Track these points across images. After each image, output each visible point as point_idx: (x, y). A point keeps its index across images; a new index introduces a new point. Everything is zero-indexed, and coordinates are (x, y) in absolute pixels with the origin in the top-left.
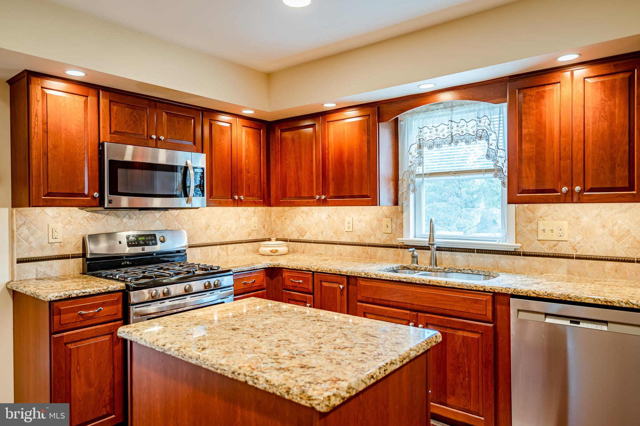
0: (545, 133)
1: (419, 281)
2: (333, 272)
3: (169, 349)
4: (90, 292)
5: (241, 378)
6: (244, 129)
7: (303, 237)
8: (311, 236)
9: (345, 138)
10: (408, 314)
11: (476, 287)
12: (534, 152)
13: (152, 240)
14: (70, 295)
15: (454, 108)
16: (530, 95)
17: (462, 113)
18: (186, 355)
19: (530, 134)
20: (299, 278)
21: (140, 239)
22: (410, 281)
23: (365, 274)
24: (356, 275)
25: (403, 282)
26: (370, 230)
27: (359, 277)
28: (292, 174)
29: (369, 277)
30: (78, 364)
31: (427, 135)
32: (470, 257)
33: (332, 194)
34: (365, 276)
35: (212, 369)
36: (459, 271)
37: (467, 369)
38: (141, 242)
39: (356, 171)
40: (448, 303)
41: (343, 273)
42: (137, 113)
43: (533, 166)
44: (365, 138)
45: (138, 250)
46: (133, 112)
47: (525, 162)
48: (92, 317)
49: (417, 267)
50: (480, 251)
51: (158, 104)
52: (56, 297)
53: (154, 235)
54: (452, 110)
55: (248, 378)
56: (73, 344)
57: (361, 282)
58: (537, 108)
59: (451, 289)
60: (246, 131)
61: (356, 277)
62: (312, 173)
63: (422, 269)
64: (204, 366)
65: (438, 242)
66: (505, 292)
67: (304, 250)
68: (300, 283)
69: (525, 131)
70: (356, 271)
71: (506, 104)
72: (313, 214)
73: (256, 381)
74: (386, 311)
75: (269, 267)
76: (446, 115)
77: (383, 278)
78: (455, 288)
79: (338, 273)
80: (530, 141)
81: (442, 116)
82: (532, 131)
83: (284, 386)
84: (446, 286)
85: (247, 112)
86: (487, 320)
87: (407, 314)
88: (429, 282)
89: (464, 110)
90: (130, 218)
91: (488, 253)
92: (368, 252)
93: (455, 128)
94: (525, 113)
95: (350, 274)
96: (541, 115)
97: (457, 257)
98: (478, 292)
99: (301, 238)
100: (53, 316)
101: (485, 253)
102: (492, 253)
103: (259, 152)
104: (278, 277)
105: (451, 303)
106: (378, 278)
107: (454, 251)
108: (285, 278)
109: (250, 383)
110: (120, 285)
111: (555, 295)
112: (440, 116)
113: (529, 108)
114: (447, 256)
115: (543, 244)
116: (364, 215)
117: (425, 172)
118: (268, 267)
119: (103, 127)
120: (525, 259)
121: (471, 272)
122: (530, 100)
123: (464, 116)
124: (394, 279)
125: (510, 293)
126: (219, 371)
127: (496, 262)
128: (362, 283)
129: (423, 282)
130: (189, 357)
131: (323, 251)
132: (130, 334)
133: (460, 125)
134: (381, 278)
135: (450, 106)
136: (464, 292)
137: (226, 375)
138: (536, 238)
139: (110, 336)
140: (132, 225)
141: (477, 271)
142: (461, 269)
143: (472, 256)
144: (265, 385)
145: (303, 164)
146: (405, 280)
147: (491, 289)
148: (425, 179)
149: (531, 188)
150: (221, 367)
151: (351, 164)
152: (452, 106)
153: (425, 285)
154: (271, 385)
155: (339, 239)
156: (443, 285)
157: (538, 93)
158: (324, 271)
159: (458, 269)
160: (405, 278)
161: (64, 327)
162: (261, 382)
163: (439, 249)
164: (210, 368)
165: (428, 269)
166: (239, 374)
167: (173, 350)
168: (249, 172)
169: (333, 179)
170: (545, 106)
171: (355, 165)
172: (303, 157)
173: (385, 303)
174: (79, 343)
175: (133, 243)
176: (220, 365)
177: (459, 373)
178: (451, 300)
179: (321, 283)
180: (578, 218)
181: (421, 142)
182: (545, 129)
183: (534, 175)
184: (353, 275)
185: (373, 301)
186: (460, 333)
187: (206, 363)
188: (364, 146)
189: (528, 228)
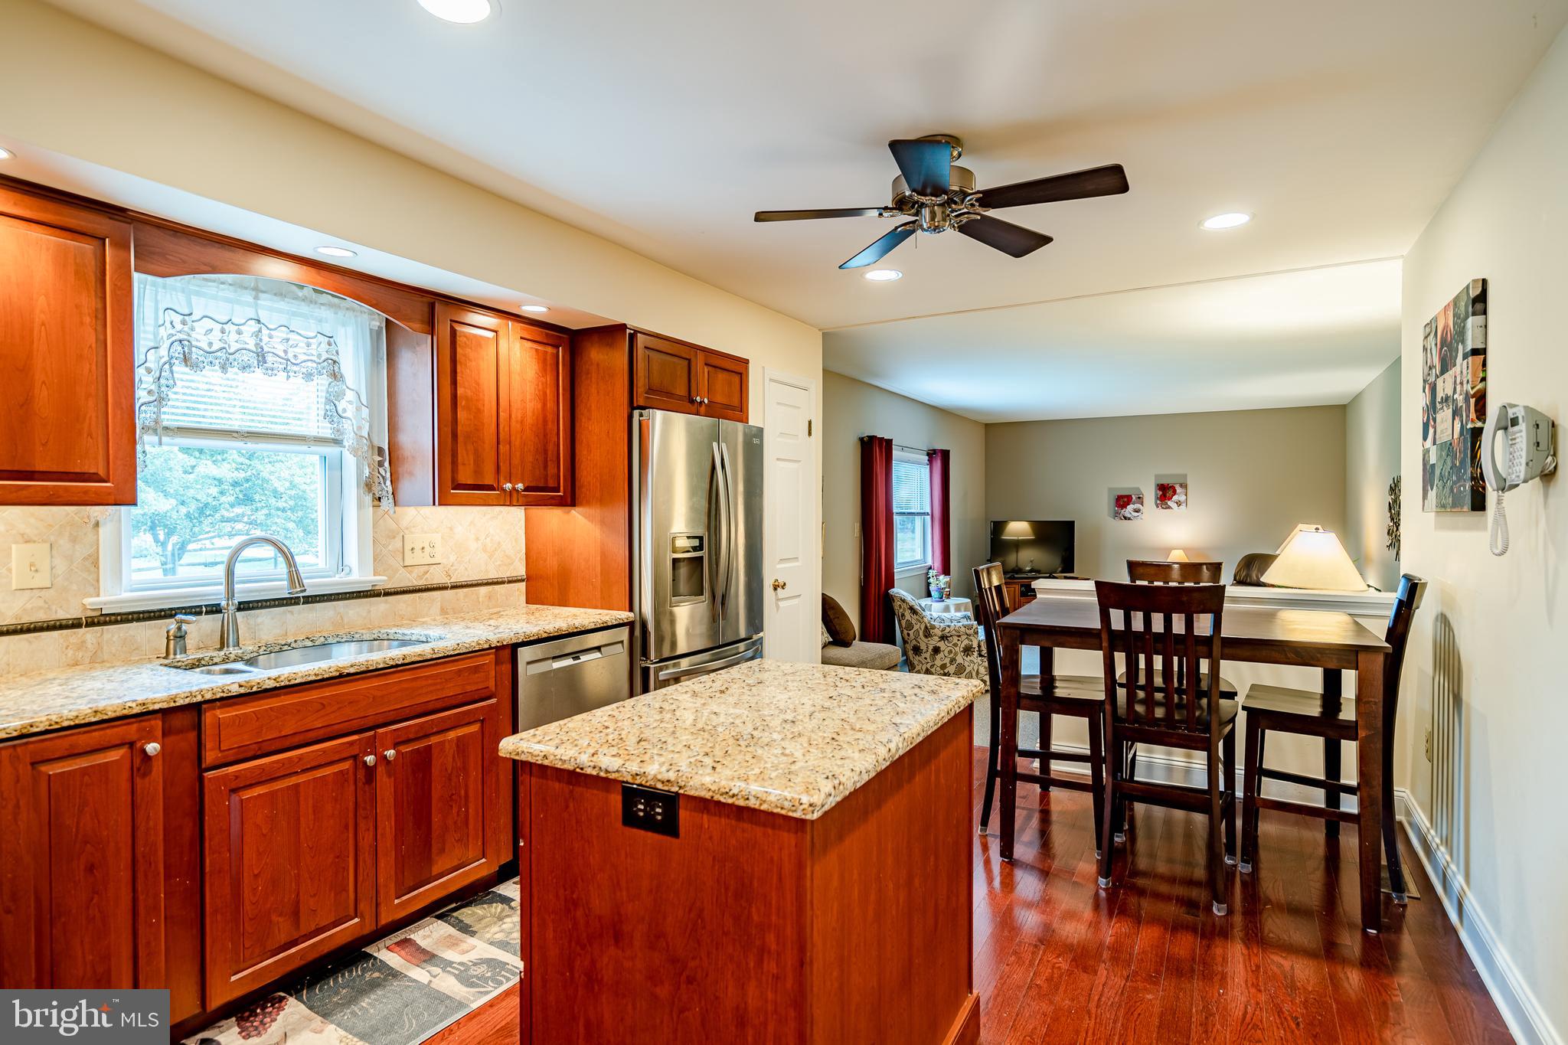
0: (482, 401)
1: (385, 662)
2: (111, 715)
10: (355, 741)
11: (479, 644)
12: (472, 427)
15: (262, 295)
17: (285, 312)
19: (467, 398)
22: (363, 668)
23: (241, 686)
27: (217, 699)
29: (255, 689)
31: (202, 336)
32: (289, 616)
34: (242, 690)
37: (463, 793)
40: (434, 688)
41: (157, 707)
43: (470, 447)
47: (460, 439)
50: (310, 600)
54: (256, 298)
57: (218, 712)
61: (199, 707)
69: (460, 391)
74: (300, 758)
76: (244, 303)
77: (298, 681)
80: (467, 408)
82: (469, 393)
84: (434, 656)
87: (351, 743)
88: (403, 659)
89: (284, 306)
91: (326, 601)
95: (187, 701)
101: (319, 601)
102: (334, 600)
106: (283, 684)
107: (252, 609)
111: (564, 629)
113: (465, 355)
115: (410, 573)
117: (164, 424)
120: (386, 602)
122: (465, 343)
124: (325, 676)
125: (520, 640)
127: (339, 616)
128: (220, 714)
129: (392, 663)
134: (293, 682)
136: (457, 660)
138: (402, 563)
143: (295, 613)
146: (352, 670)
147: (498, 642)
149: (469, 482)
152: (258, 290)
156: (429, 657)
160: (352, 666)
173: (297, 740)
177: (452, 806)
178: (439, 681)
179: (36, 768)
180: (451, 529)
183: (472, 462)
185: (259, 748)
186: (453, 734)
189: (390, 547)
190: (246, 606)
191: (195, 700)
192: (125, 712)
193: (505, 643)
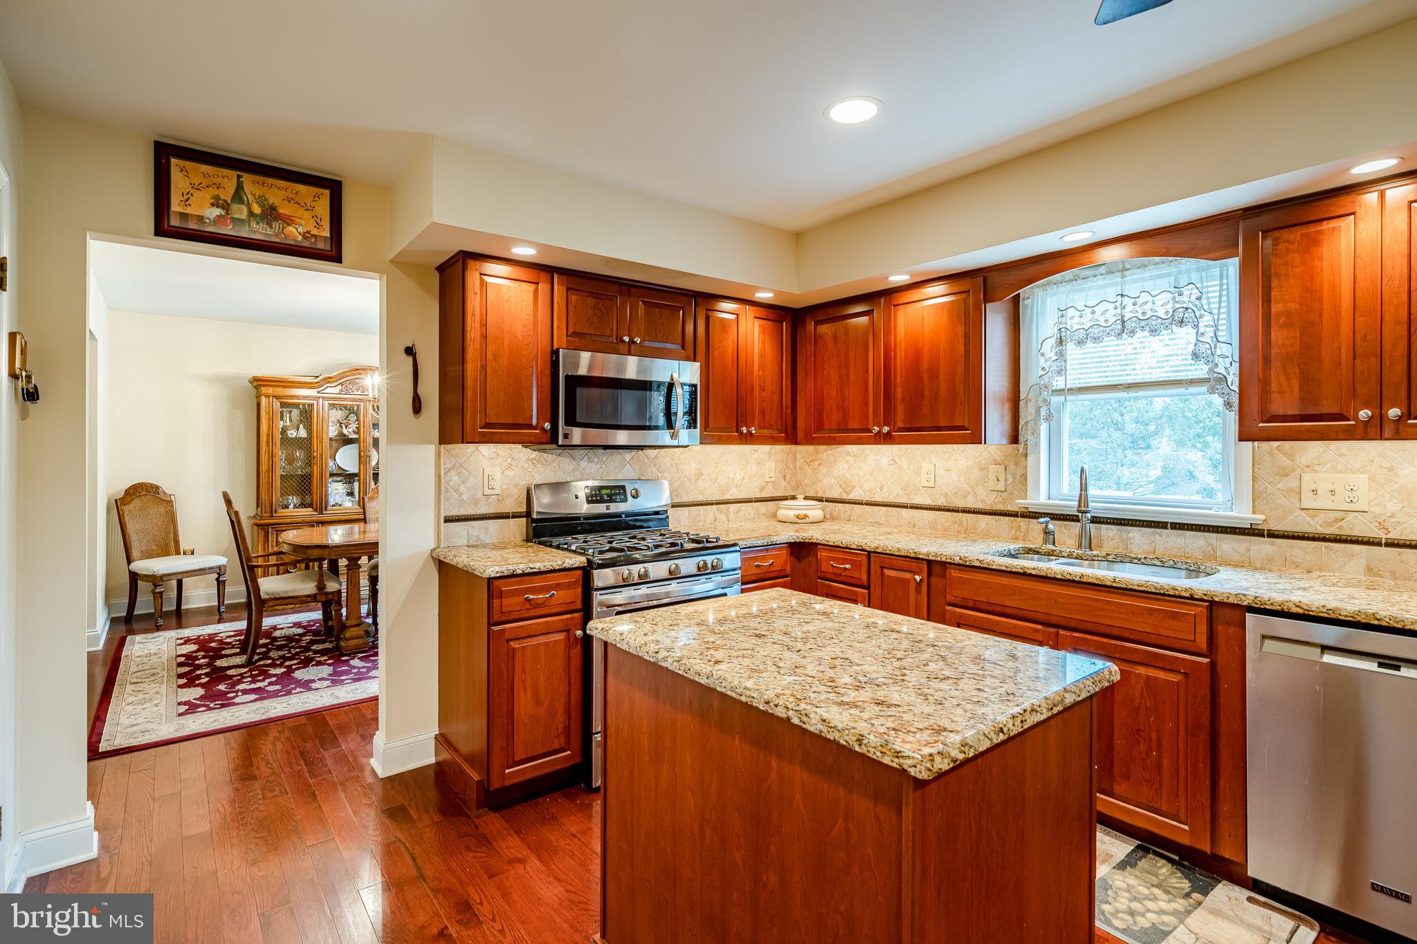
0: (1321, 309)
1: (1062, 574)
2: (902, 554)
3: (665, 659)
4: (539, 568)
5: (780, 712)
6: (757, 323)
7: (848, 494)
8: (862, 493)
9: (925, 332)
10: (1040, 630)
11: (1174, 589)
12: (1297, 347)
13: (619, 494)
14: (514, 571)
15: (1126, 273)
16: (1288, 241)
17: (1144, 280)
18: (692, 669)
19: (1288, 314)
20: (844, 561)
21: (604, 492)
22: (1043, 574)
23: (960, 559)
24: (944, 559)
25: (1031, 575)
26: (965, 485)
27: (950, 563)
28: (833, 392)
29: (968, 563)
30: (523, 672)
31: (1074, 322)
32: (1157, 537)
33: (900, 424)
34: (961, 562)
35: (733, 695)
36: (1136, 561)
37: (1154, 736)
38: (606, 498)
39: (943, 387)
40: (1119, 615)
41: (921, 556)
42: (603, 305)
43: (1294, 371)
44: (960, 330)
45: (601, 508)
46: (598, 304)
47: (1276, 363)
48: (542, 604)
49: (1053, 551)
50: (1176, 526)
51: (632, 289)
52: (497, 572)
53: (623, 488)
54: (1123, 277)
55: (791, 713)
56: (517, 642)
57: (952, 571)
58: (1303, 263)
59: (1123, 591)
60: (760, 326)
61: (944, 565)
62: (867, 390)
63: (1063, 554)
64: (718, 689)
65: (1096, 508)
66: (1236, 602)
67: (849, 516)
68: (845, 569)
69: (1275, 308)
70: (945, 554)
71: (1236, 259)
72: (866, 457)
73: (804, 719)
74: (998, 623)
75: (795, 542)
76: (1112, 285)
77: (994, 567)
78: (1131, 590)
79: (912, 555)
80: (1289, 325)
81: (1103, 287)
82: (1292, 306)
83: (852, 731)
84: (1114, 585)
85: (764, 296)
86: (1196, 650)
87: (1037, 630)
88: (1080, 578)
89: (1147, 274)
90: (590, 460)
91: (1196, 530)
92: (962, 521)
93: (1130, 307)
94: (1278, 275)
95: (934, 558)
96: (1312, 277)
97: (1131, 535)
98: (1179, 600)
99: (845, 497)
100: (493, 599)
101: (1188, 530)
102: (1204, 531)
103: (779, 358)
104: (810, 559)
105: (1123, 616)
106: (984, 566)
107: (1124, 525)
108: (821, 559)
109: (795, 721)
110: (580, 560)
112: (1099, 287)
113: (1286, 264)
114: (1111, 534)
115: (1313, 517)
116: (956, 460)
117: (1068, 386)
118: (793, 541)
119: (558, 327)
120: (1273, 544)
121: (1159, 563)
123: (1148, 285)
124: (1014, 570)
125: (1245, 603)
126: (743, 699)
127: (1210, 547)
128: (954, 573)
129: (1068, 577)
130: (696, 673)
131: (883, 518)
132: (606, 633)
133: (1139, 301)
134: (990, 567)
135: (1122, 269)
136: (1149, 598)
137: (755, 704)
138: (1298, 505)
139: (565, 634)
140: (593, 471)
141: (1171, 562)
142: (1139, 556)
143: (1161, 535)
144: (820, 726)
145: (852, 376)
146: (1034, 572)
147: (1205, 595)
148: (1069, 397)
149: (1290, 412)
150: (748, 693)
151: (934, 374)
152: (1124, 270)
153: (1074, 581)
154: (831, 727)
155: (910, 499)
156: (1109, 583)
157: (1306, 235)
158: (888, 552)
159: (1134, 556)
160: (1034, 569)
161: (506, 617)
162: (813, 721)
163: (1095, 520)
164: (729, 693)
165: (1075, 555)
166: (776, 706)
167: (670, 660)
168: (764, 390)
169: (903, 399)
170: (1321, 258)
171: (942, 375)
172: (852, 365)
173: (998, 609)
174: (525, 641)
175: (594, 499)
176: (746, 688)
177: (1139, 741)
178: (1124, 610)
179: (882, 570)
181: (1063, 334)
182: (1321, 302)
183: (1296, 388)
184: (939, 559)
185: (974, 604)
186: (1141, 670)
187: (723, 684)
188: (958, 343)
189: (1280, 486)
190: (1098, 520)
191: (937, 559)
192: (908, 554)
193: (1217, 599)
